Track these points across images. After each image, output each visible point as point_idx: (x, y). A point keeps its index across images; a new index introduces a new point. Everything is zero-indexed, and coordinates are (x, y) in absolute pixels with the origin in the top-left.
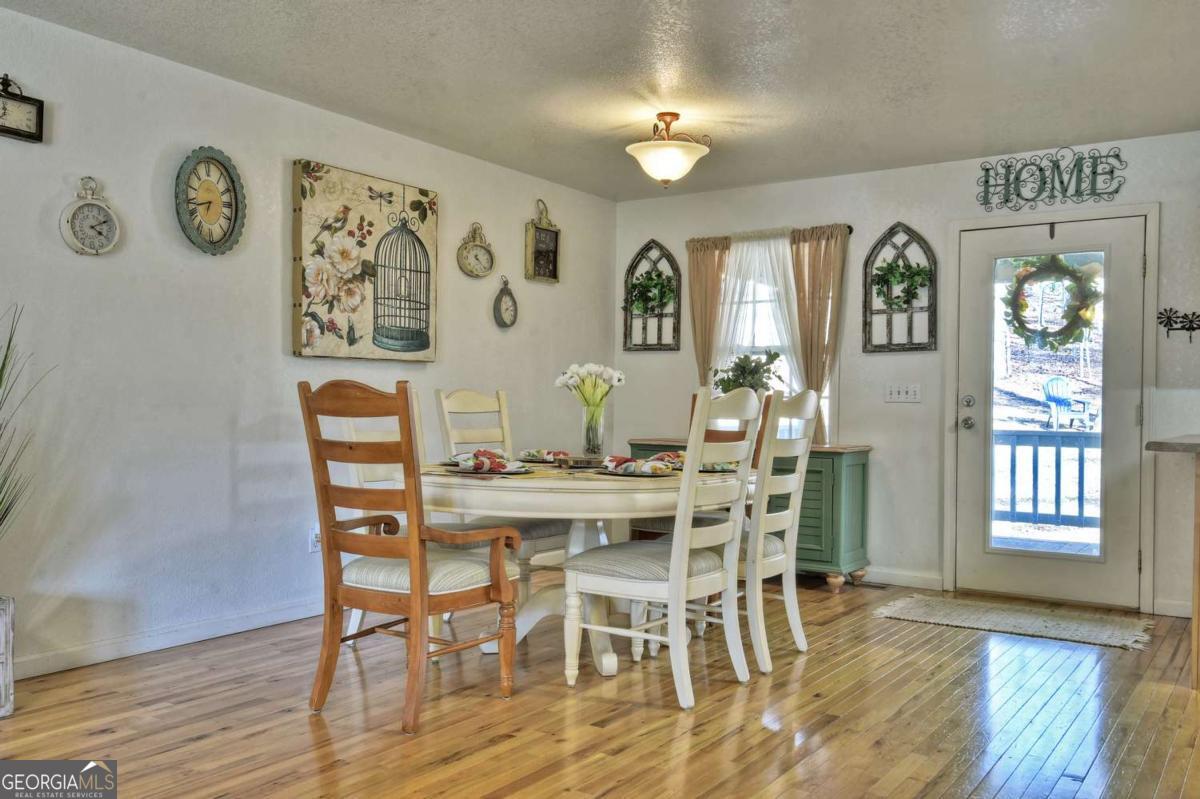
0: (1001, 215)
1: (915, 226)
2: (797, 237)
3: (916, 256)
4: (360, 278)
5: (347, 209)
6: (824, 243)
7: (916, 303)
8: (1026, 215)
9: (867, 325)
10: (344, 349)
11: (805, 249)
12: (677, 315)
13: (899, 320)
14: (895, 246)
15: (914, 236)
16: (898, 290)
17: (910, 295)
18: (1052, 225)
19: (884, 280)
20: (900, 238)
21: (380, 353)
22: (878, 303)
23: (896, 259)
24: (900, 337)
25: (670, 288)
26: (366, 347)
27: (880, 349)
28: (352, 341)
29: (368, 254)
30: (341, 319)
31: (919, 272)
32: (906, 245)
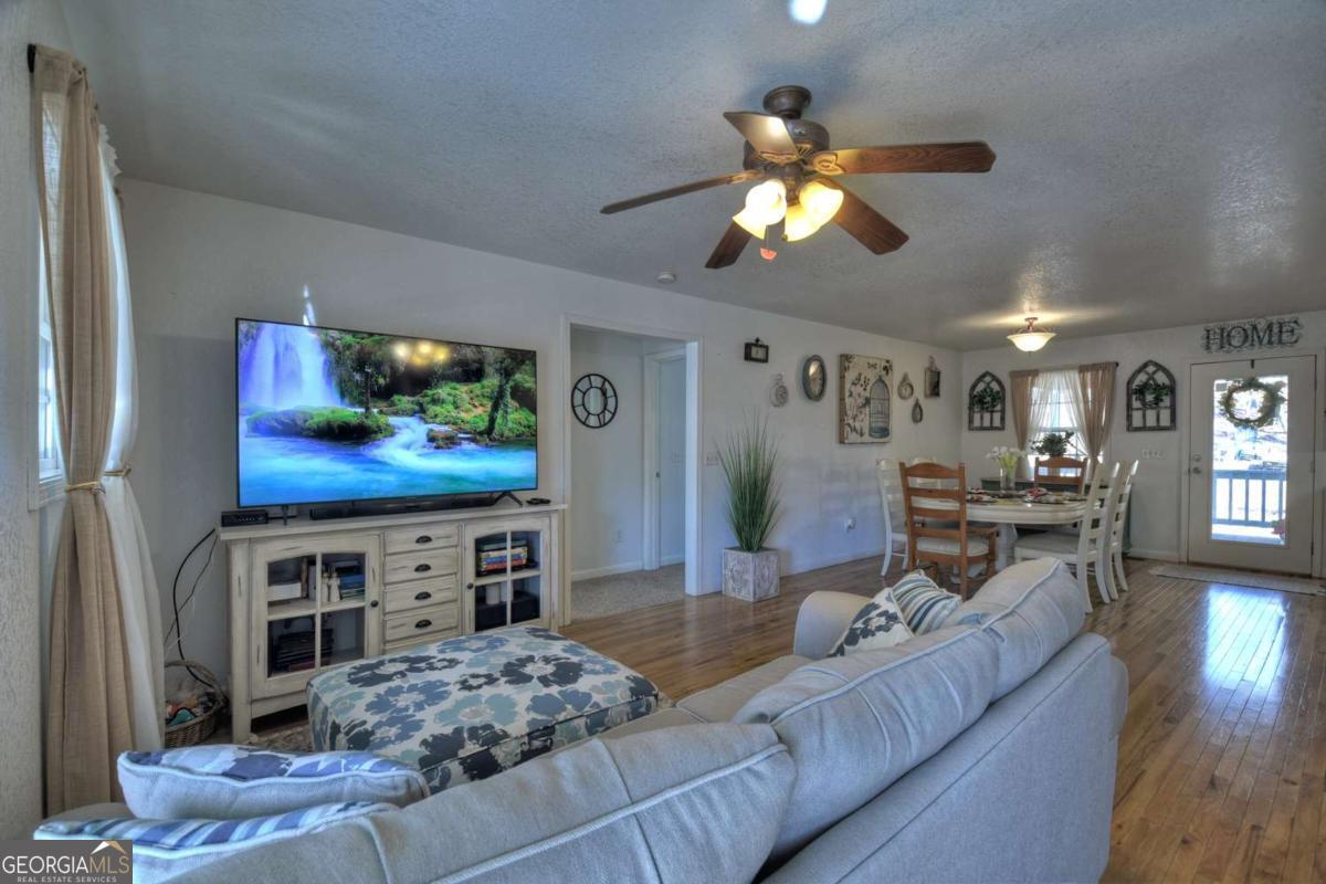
0: (1221, 356)
1: (1160, 362)
2: (1082, 369)
3: (1161, 378)
4: (864, 406)
5: (860, 375)
6: (1100, 372)
7: (1161, 404)
8: (1235, 355)
9: (1129, 417)
10: (859, 440)
11: (1089, 376)
12: (1003, 411)
13: (1151, 414)
14: (1147, 373)
15: (1160, 367)
16: (1150, 398)
17: (1158, 400)
18: (1253, 361)
19: (1141, 391)
20: (1151, 369)
21: (871, 440)
22: (1136, 404)
23: (1149, 379)
24: (1151, 421)
25: (998, 397)
26: (866, 438)
27: (1138, 429)
28: (862, 435)
29: (867, 394)
30: (858, 425)
31: (1164, 387)
32: (1154, 373)
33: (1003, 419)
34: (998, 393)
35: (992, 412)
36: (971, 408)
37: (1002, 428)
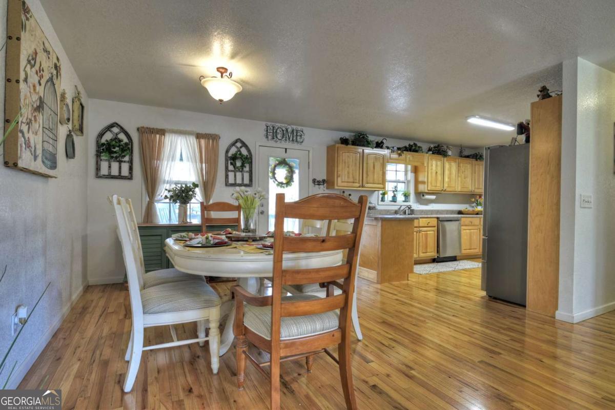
0: (272, 143)
1: (244, 140)
2: (199, 136)
3: (244, 152)
6: (211, 141)
7: (245, 169)
8: (279, 144)
9: (227, 177)
11: (203, 142)
12: (131, 162)
13: (239, 175)
14: (237, 147)
15: (244, 145)
16: (239, 164)
17: (243, 166)
18: (286, 149)
19: (234, 158)
20: (239, 145)
22: (231, 168)
23: (237, 152)
25: (127, 148)
27: (232, 185)
31: (246, 158)
32: (241, 147)
33: (131, 169)
34: (126, 144)
35: (120, 162)
36: (98, 155)
37: (130, 177)
